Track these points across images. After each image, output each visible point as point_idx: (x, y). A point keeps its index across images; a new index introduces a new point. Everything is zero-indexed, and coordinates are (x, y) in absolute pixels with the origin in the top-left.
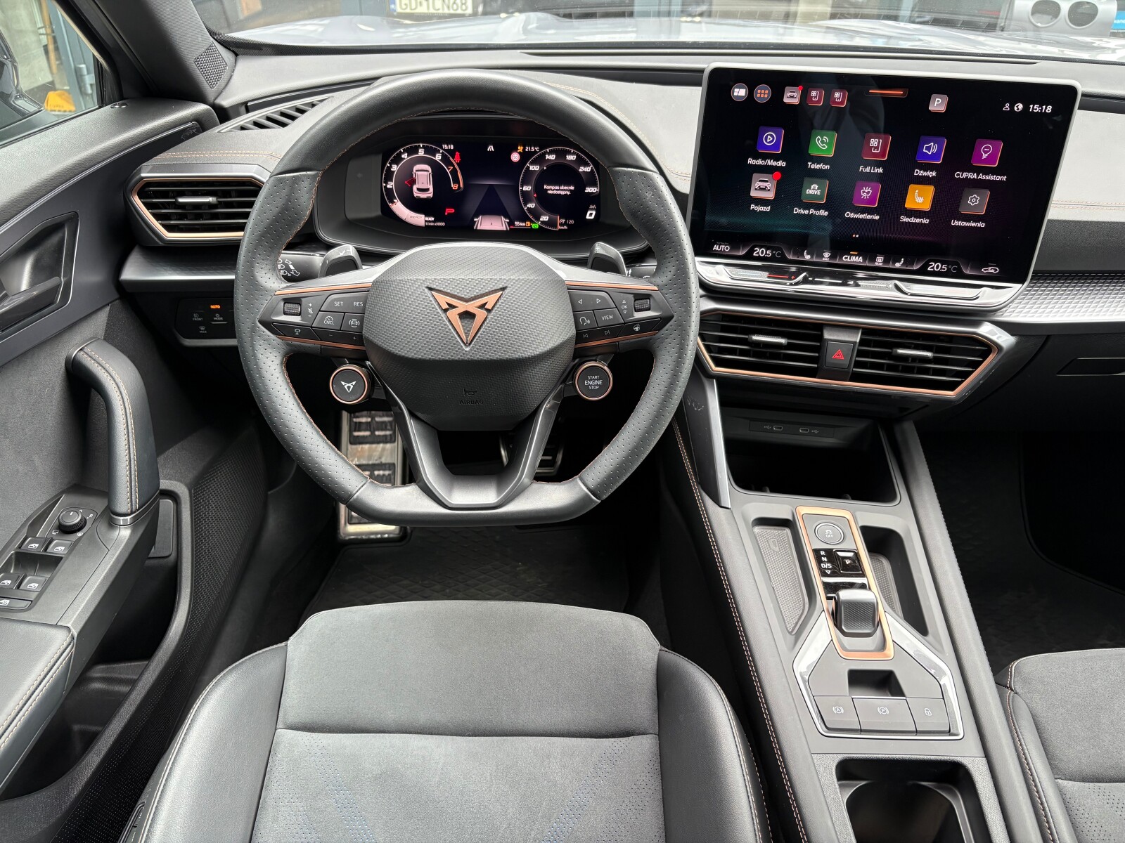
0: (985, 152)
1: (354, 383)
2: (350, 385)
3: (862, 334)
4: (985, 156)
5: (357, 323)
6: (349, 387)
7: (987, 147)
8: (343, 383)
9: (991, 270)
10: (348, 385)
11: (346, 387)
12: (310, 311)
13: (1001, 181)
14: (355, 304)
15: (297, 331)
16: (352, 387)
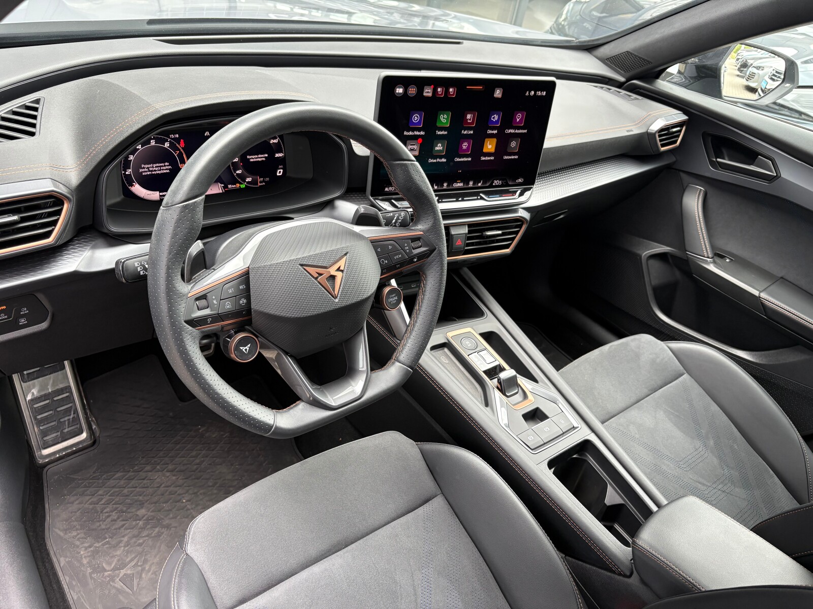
0: (518, 118)
1: (249, 346)
2: (246, 348)
3: (468, 227)
4: (518, 120)
5: (245, 301)
6: (246, 350)
7: (519, 115)
8: (241, 348)
9: (520, 180)
10: (245, 348)
11: (244, 350)
12: (215, 302)
13: (525, 133)
14: (241, 287)
15: (209, 320)
16: (248, 348)
